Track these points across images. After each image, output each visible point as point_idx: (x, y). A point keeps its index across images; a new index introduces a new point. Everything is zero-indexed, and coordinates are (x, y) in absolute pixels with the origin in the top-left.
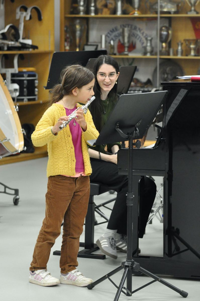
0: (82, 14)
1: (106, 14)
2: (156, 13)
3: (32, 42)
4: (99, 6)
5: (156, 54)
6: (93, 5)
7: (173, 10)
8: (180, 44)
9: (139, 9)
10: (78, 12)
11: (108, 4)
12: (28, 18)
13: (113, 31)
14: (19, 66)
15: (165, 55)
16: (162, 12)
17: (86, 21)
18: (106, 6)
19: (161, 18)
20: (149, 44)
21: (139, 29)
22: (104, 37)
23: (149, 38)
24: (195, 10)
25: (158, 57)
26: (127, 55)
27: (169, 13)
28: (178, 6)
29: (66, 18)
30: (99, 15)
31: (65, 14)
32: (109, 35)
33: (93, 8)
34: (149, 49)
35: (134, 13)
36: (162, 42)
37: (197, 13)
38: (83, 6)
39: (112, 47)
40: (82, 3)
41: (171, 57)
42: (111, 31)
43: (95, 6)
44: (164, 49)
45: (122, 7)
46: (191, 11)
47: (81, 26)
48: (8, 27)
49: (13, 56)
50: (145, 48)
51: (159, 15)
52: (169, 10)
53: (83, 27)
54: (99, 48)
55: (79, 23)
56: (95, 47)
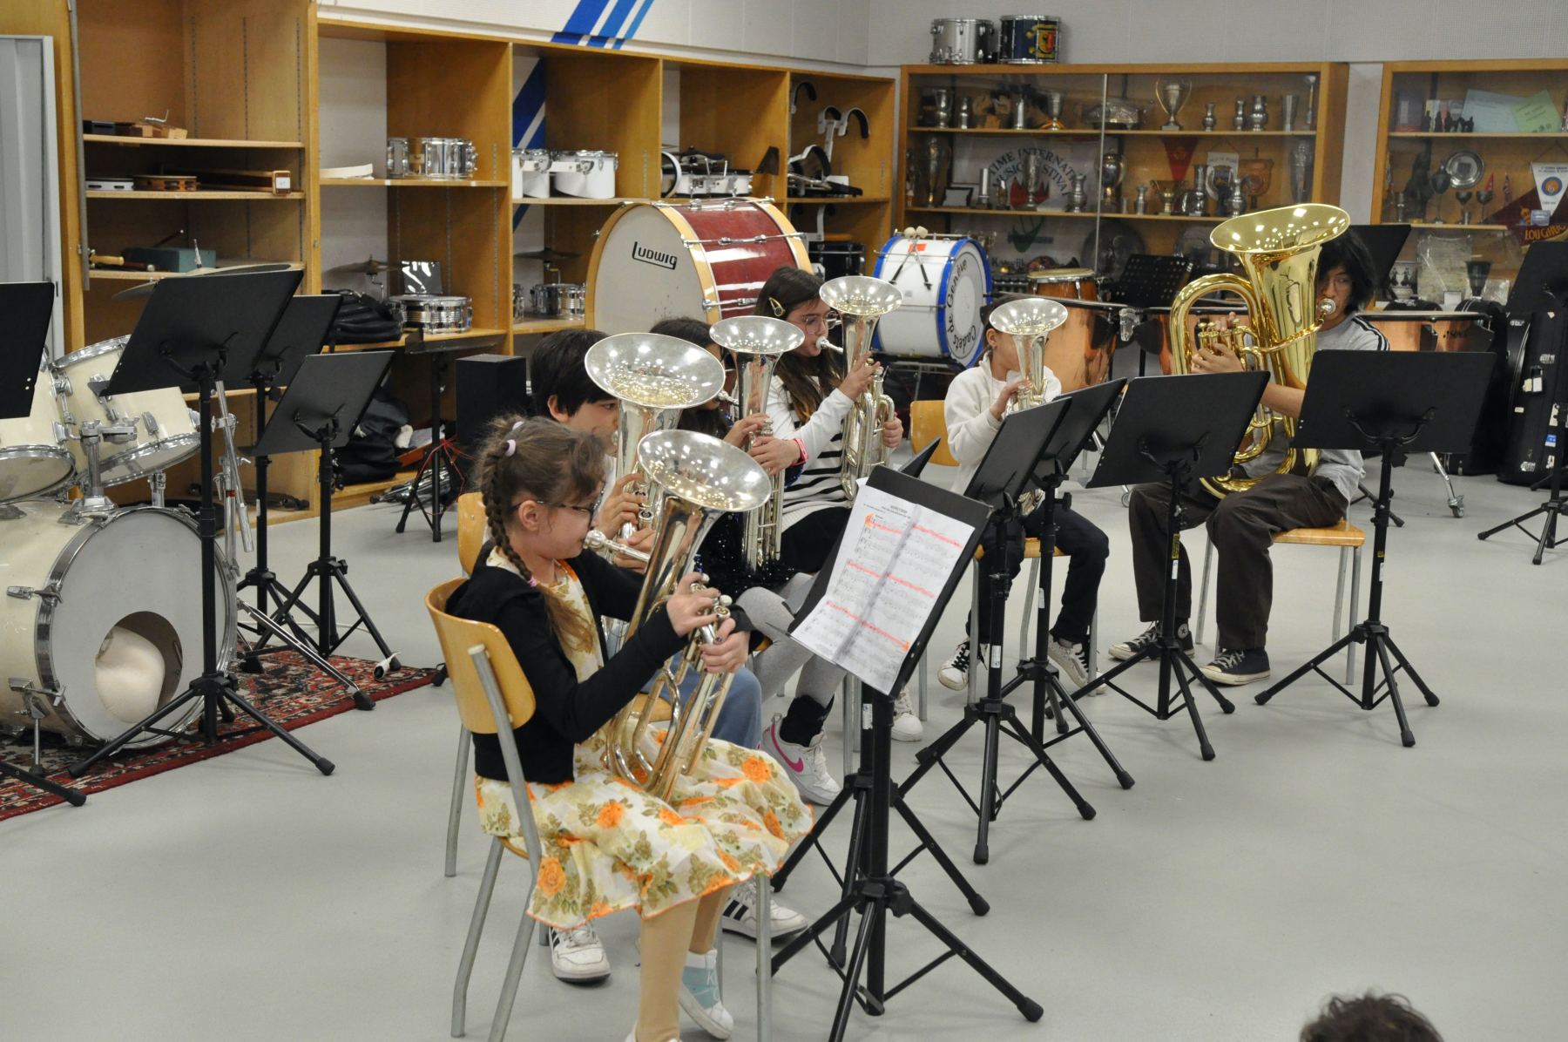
0: (942, 127)
1: (992, 126)
2: (1097, 126)
3: (850, 180)
4: (978, 110)
5: (1093, 209)
6: (965, 108)
7: (1131, 121)
8: (1142, 189)
9: (1059, 118)
10: (936, 122)
11: (997, 107)
12: (842, 133)
13: (1002, 161)
14: (826, 231)
15: (1110, 212)
16: (1109, 126)
17: (949, 140)
18: (991, 110)
19: (1107, 135)
20: (1078, 189)
21: (1057, 158)
22: (986, 172)
23: (1079, 177)
24: (1176, 123)
25: (1099, 215)
26: (1033, 209)
27: (1121, 126)
28: (1140, 113)
29: (910, 133)
30: (979, 129)
31: (909, 124)
32: (994, 169)
33: (964, 115)
34: (1078, 197)
35: (1051, 126)
36: (1105, 185)
37: (1181, 129)
38: (945, 110)
39: (1003, 194)
40: (943, 105)
41: (1124, 215)
42: (998, 161)
43: (969, 111)
44: (1108, 199)
45: (1026, 111)
46: (1168, 123)
47: (939, 150)
48: (808, 150)
49: (816, 207)
50: (1071, 195)
51: (1103, 131)
52: (1124, 121)
53: (943, 153)
54: (975, 196)
55: (936, 143)
56: (967, 192)
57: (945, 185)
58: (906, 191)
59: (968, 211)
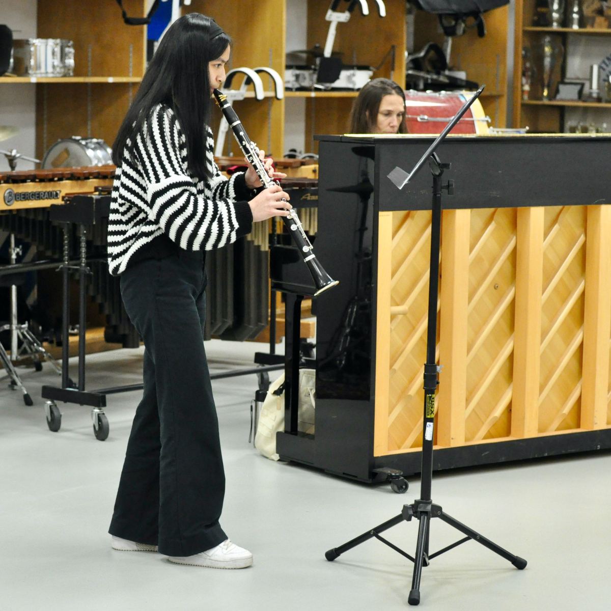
0: (555, 27)
1: (601, 26)
3: (467, 75)
4: (587, 11)
6: (576, 9)
10: (549, 23)
11: (605, 8)
12: (460, 32)
17: (562, 39)
18: (600, 12)
22: (596, 68)
29: (526, 33)
30: (589, 29)
31: (524, 25)
32: (604, 66)
33: (575, 16)
38: (557, 11)
40: (556, 6)
42: (608, 59)
43: (580, 12)
47: (553, 48)
48: (426, 47)
53: (557, 50)
54: (586, 90)
55: (549, 42)
56: (578, 87)
57: (559, 80)
58: (522, 85)
59: (581, 104)
